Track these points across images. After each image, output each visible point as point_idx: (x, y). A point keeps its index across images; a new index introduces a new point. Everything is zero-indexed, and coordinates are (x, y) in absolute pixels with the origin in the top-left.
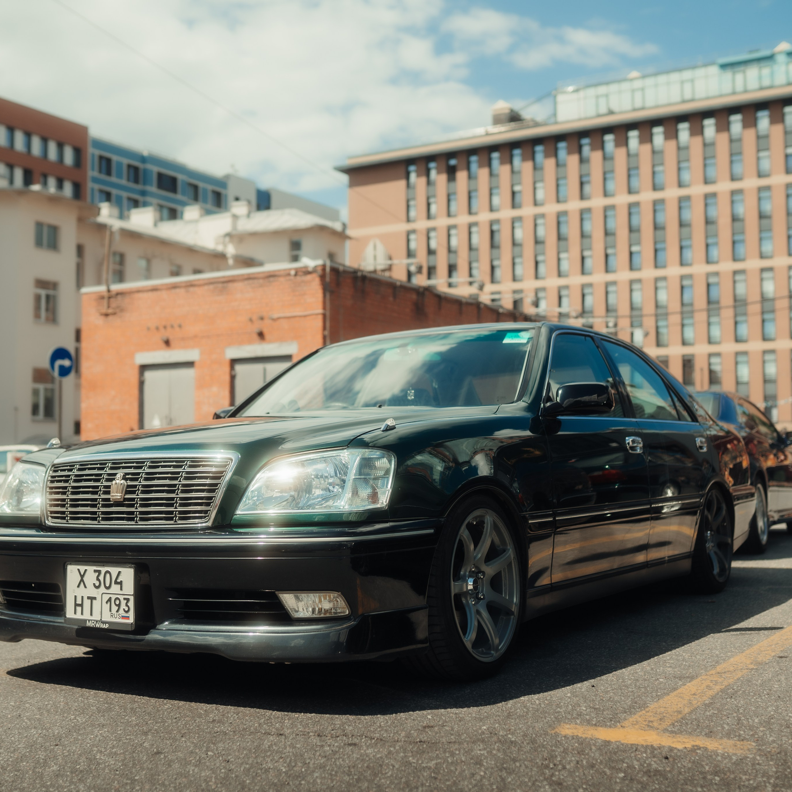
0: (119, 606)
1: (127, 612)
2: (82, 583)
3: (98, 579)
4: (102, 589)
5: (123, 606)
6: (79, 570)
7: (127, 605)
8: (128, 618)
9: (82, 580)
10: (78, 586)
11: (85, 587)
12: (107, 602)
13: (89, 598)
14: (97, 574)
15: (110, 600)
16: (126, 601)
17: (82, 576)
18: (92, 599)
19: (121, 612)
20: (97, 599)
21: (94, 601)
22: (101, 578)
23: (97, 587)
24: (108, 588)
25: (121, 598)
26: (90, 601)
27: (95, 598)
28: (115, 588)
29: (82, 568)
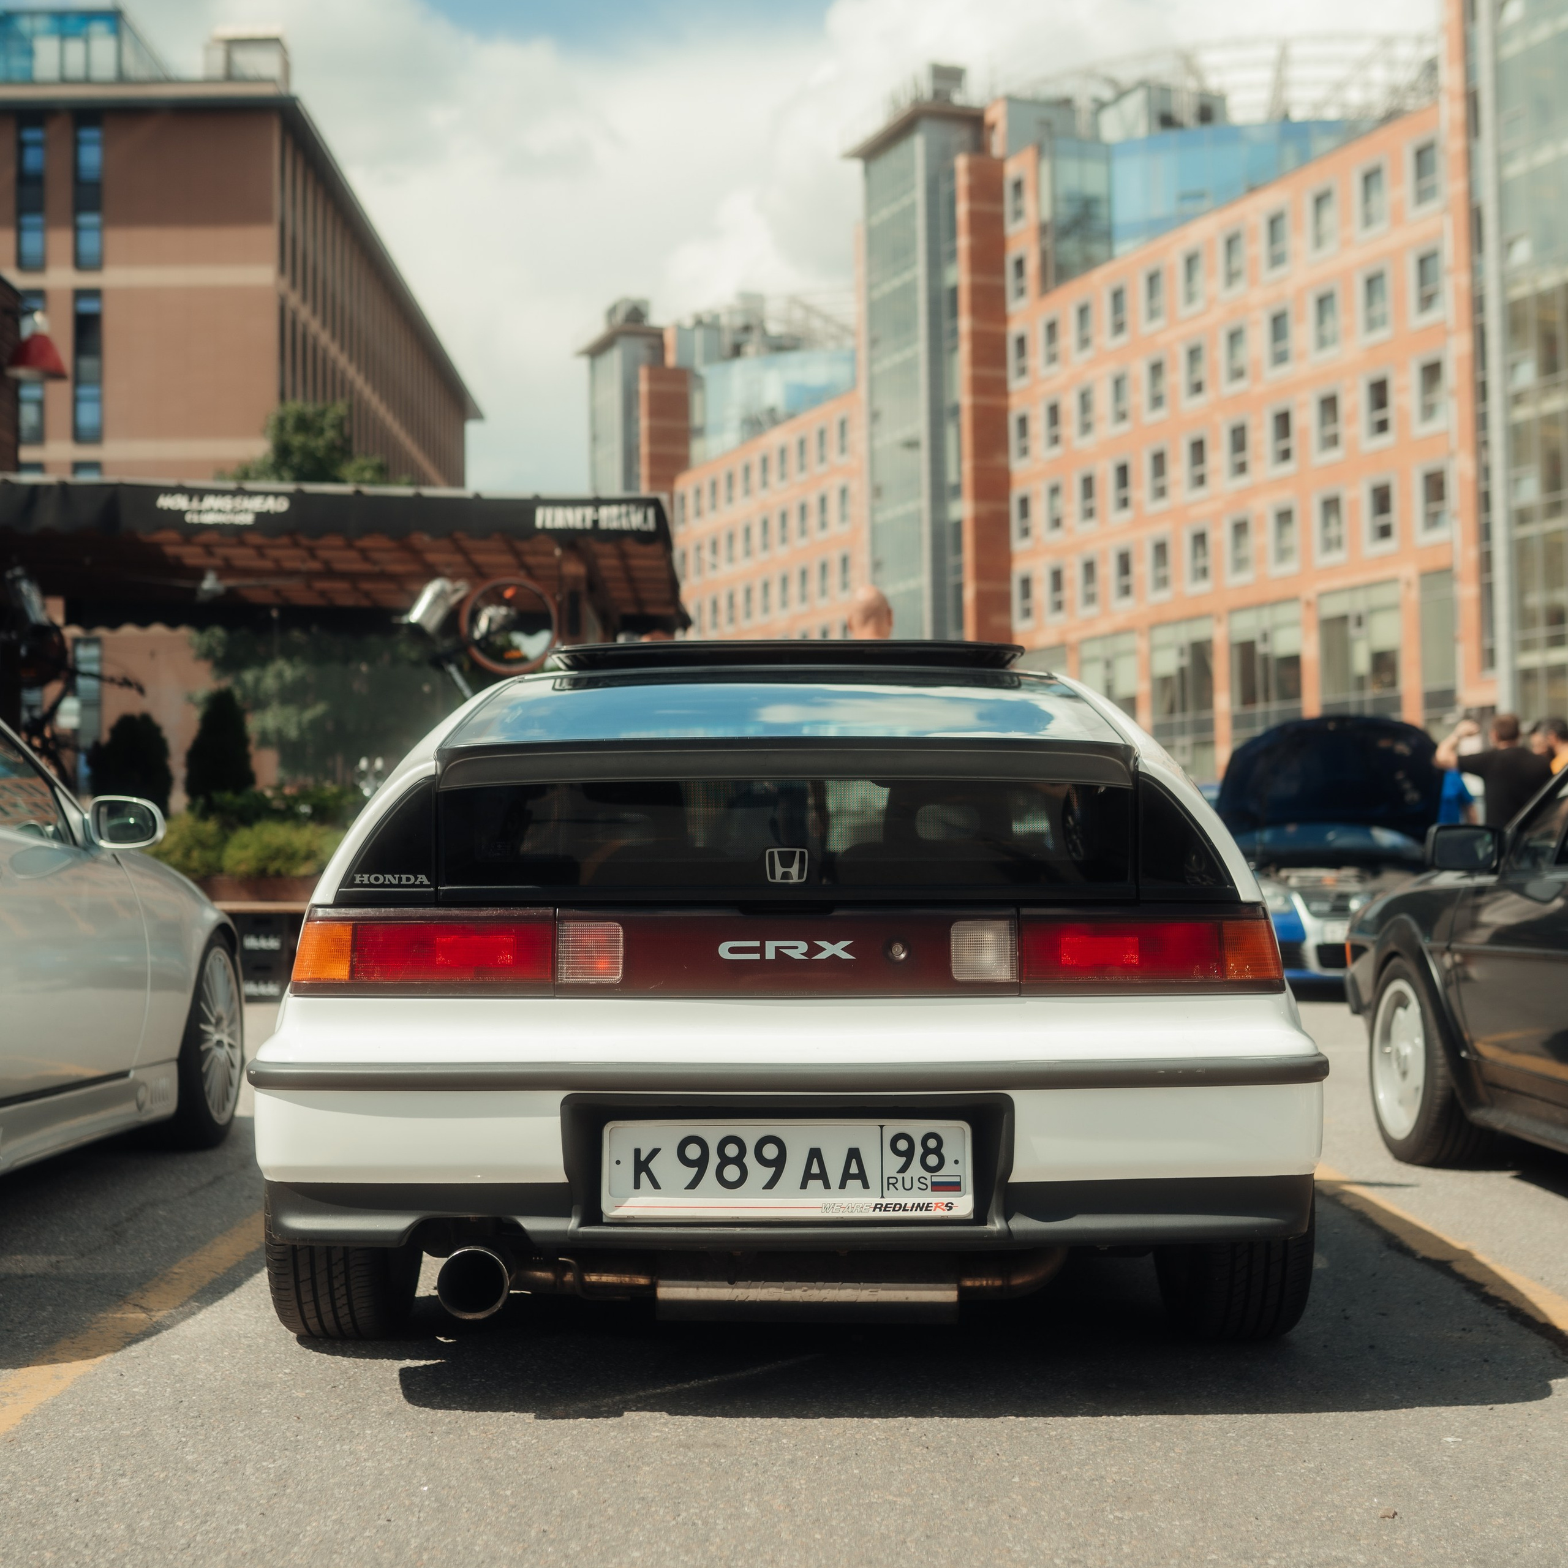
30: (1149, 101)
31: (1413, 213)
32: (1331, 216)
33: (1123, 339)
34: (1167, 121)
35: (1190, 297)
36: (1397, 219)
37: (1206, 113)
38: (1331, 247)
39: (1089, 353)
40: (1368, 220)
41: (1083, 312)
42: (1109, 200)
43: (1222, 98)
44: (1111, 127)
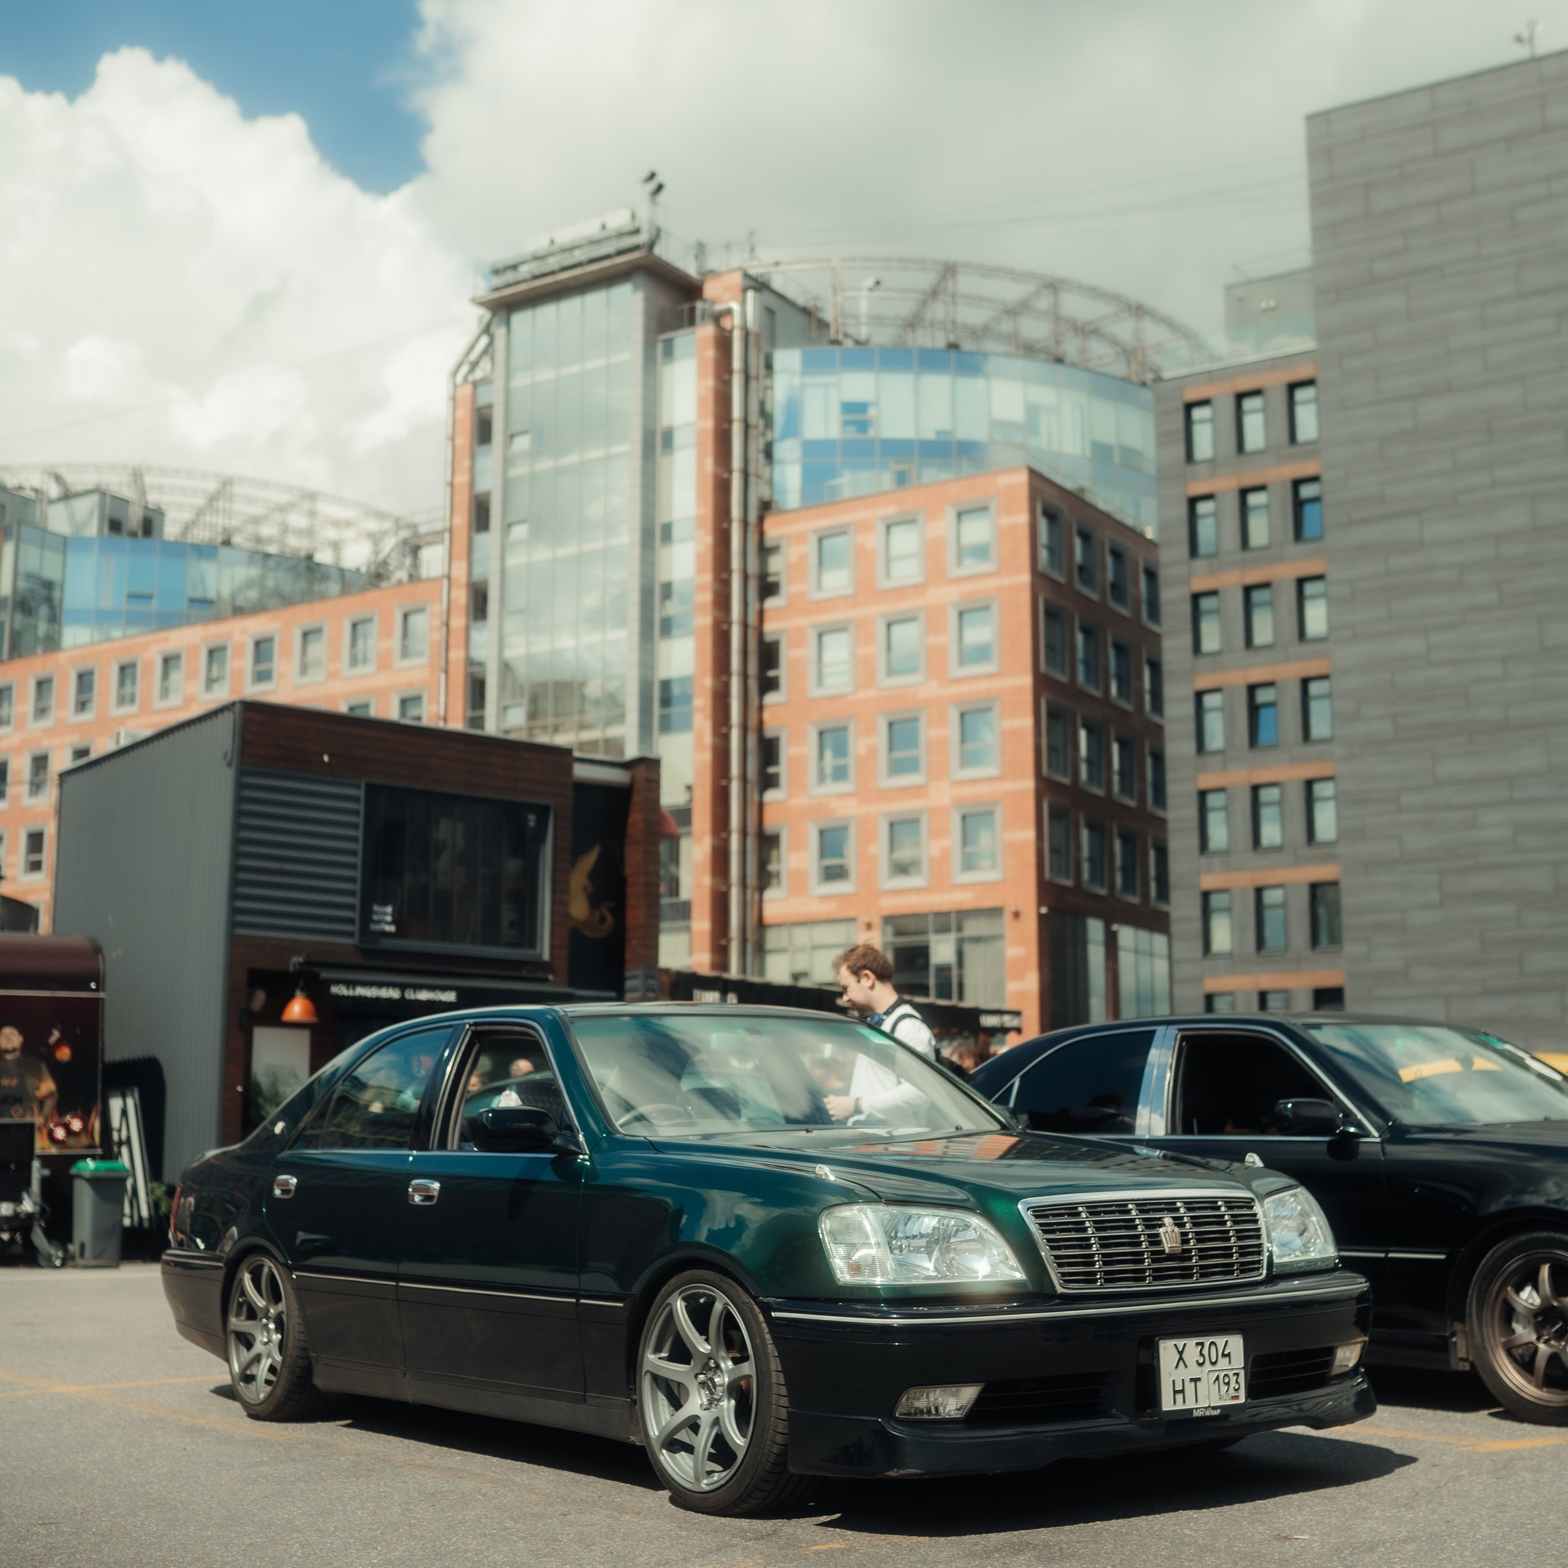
0: (1228, 1384)
1: (1237, 1390)
2: (1181, 1362)
3: (1201, 1354)
4: (1208, 1366)
5: (1233, 1384)
6: (1175, 1345)
7: (1237, 1382)
8: (1237, 1397)
9: (1181, 1358)
10: (1177, 1367)
11: (1186, 1366)
12: (1215, 1382)
13: (1192, 1380)
14: (1200, 1347)
15: (1217, 1378)
16: (1236, 1377)
17: (1181, 1353)
18: (1195, 1380)
19: (1231, 1391)
20: (1202, 1379)
21: (1198, 1384)
22: (1205, 1352)
23: (1201, 1365)
24: (1214, 1364)
25: (1231, 1373)
26: (1193, 1384)
27: (1199, 1379)
28: (1223, 1363)
29: (1180, 1343)
30: (102, 505)
31: (399, 664)
32: (317, 649)
33: (87, 716)
34: (115, 526)
35: (165, 692)
36: (384, 664)
37: (149, 526)
38: (316, 676)
39: (47, 723)
40: (354, 661)
41: (43, 685)
42: (62, 586)
43: (160, 512)
44: (58, 520)
